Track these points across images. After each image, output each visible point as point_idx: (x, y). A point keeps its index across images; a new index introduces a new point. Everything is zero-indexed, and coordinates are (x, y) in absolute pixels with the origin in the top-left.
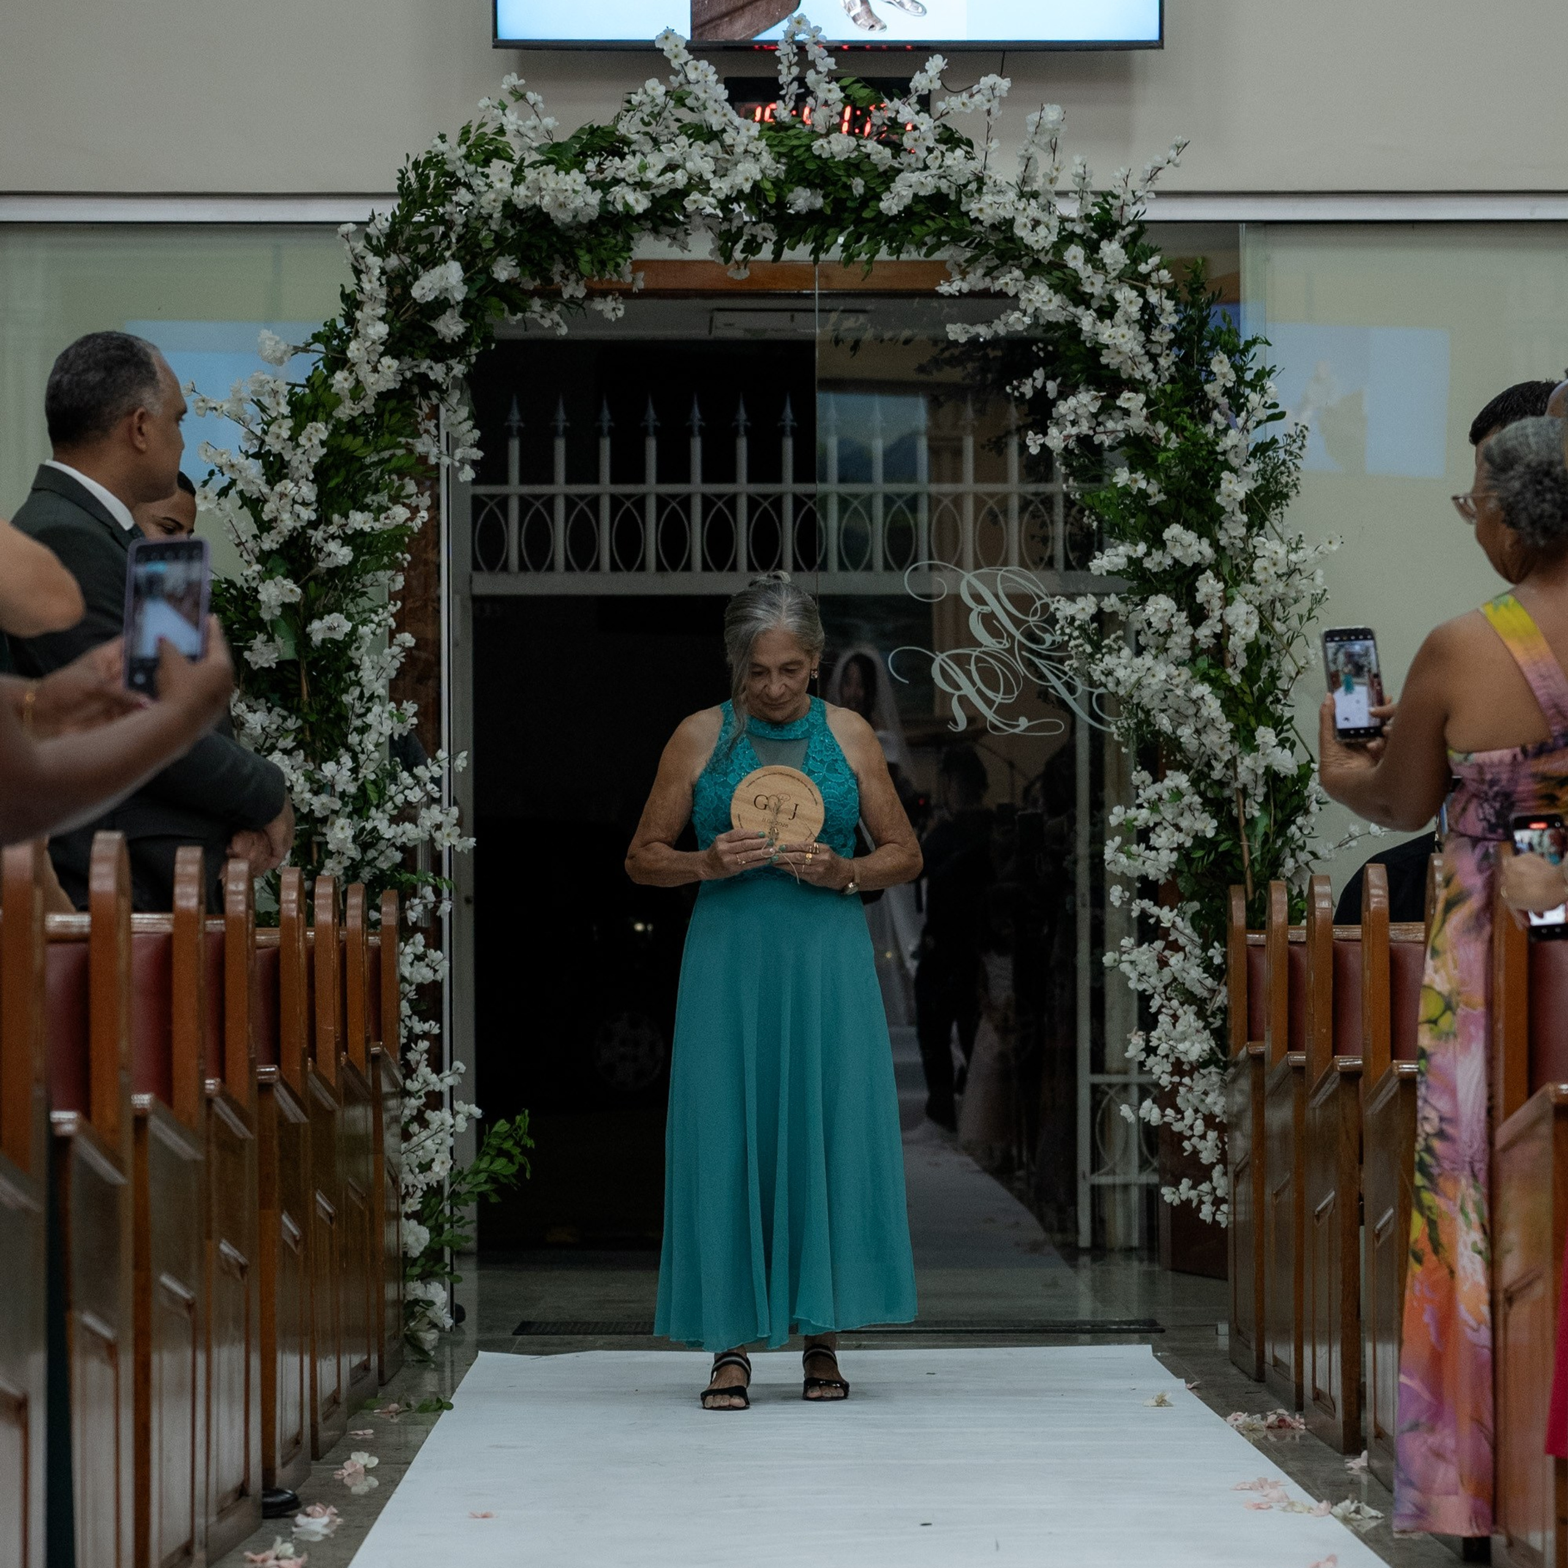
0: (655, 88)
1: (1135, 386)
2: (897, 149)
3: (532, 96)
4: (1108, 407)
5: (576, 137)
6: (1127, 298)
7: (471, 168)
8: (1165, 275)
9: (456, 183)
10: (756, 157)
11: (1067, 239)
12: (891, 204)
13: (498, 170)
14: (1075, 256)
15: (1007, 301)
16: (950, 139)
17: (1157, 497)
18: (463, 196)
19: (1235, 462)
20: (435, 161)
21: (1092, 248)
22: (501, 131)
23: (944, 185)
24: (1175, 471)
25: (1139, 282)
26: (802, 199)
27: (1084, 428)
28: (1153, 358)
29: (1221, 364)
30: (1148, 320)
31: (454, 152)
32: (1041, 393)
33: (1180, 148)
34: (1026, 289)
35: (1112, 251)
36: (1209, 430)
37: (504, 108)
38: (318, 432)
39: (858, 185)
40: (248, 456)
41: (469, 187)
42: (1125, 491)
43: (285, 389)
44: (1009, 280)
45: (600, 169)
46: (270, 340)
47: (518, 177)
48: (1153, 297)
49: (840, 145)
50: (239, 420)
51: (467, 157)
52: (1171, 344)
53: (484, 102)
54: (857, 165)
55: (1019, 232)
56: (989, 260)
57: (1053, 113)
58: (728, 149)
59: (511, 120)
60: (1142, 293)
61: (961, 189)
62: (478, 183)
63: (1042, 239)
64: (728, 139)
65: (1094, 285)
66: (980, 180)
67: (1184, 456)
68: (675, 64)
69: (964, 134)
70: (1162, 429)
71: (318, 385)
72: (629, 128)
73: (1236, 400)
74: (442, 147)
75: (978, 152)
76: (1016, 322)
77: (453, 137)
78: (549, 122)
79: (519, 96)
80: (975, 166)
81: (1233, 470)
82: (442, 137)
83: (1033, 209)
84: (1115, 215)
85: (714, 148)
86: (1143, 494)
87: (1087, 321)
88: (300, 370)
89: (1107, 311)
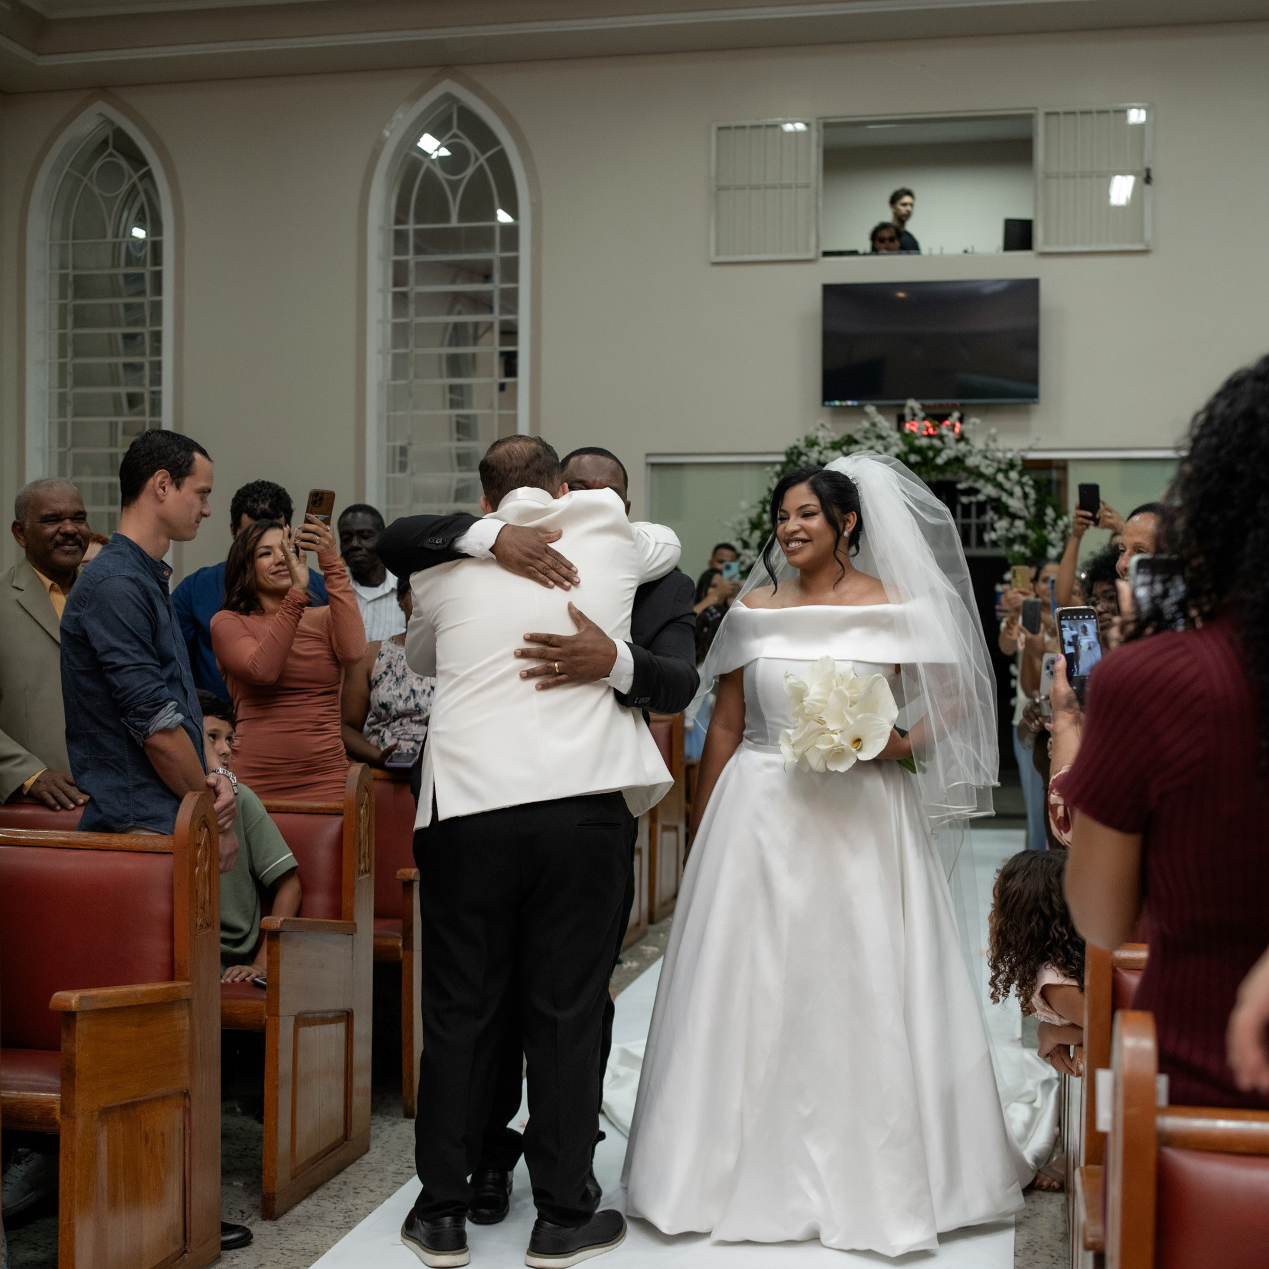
0: (866, 424)
1: (1020, 518)
2: (943, 442)
3: (828, 426)
4: (1012, 525)
5: (843, 438)
6: (1018, 491)
7: (807, 449)
8: (1031, 483)
9: (800, 454)
10: (897, 445)
11: (999, 470)
12: (940, 461)
13: (816, 448)
14: (1000, 477)
15: (976, 492)
16: (961, 438)
17: (1028, 552)
18: (804, 458)
19: (1054, 542)
20: (796, 447)
21: (1006, 472)
22: (817, 437)
23: (959, 455)
24: (1035, 545)
25: (1022, 485)
26: (913, 458)
27: (1004, 532)
28: (1027, 507)
29: (1050, 513)
30: (1026, 496)
31: (802, 445)
32: (992, 519)
33: (1038, 439)
34: (985, 487)
35: (1014, 475)
36: (1045, 532)
37: (818, 430)
38: (757, 534)
39: (931, 454)
40: (737, 539)
41: (806, 455)
42: (1018, 553)
43: (746, 520)
44: (979, 484)
45: (848, 449)
46: (744, 504)
47: (821, 453)
48: (1027, 489)
49: (924, 442)
50: (734, 529)
51: (807, 446)
52: (1035, 505)
53: (812, 428)
54: (931, 447)
55: (983, 469)
56: (973, 477)
57: (993, 431)
58: (889, 443)
59: (821, 434)
60: (1022, 488)
61: (965, 456)
62: (809, 454)
63: (988, 471)
64: (889, 439)
65: (1007, 485)
66: (970, 452)
67: (1037, 541)
68: (872, 416)
69: (967, 435)
70: (1030, 532)
71: (760, 517)
72: (857, 436)
73: (1055, 521)
74: (797, 443)
75: (971, 442)
76: (981, 497)
77: (802, 439)
78: (833, 434)
79: (823, 426)
80: (968, 447)
81: (1054, 546)
82: (798, 440)
83: (988, 462)
84: (1015, 462)
85: (885, 442)
86: (1024, 554)
87: (1005, 498)
88: (754, 513)
89: (1011, 494)
